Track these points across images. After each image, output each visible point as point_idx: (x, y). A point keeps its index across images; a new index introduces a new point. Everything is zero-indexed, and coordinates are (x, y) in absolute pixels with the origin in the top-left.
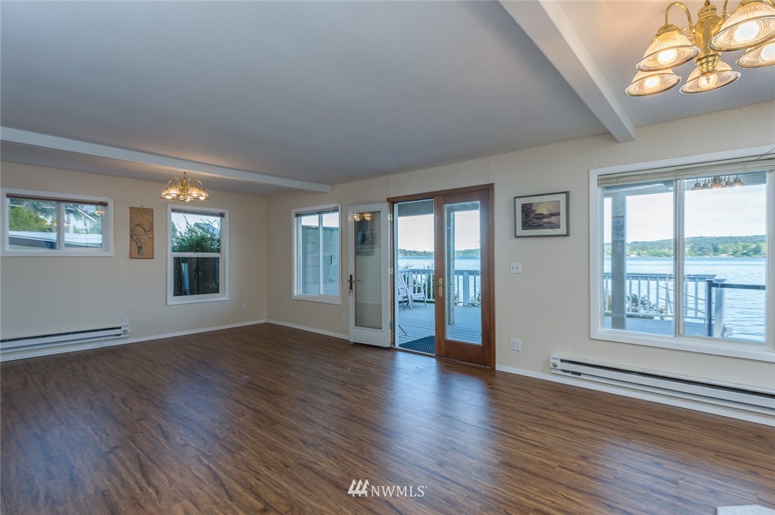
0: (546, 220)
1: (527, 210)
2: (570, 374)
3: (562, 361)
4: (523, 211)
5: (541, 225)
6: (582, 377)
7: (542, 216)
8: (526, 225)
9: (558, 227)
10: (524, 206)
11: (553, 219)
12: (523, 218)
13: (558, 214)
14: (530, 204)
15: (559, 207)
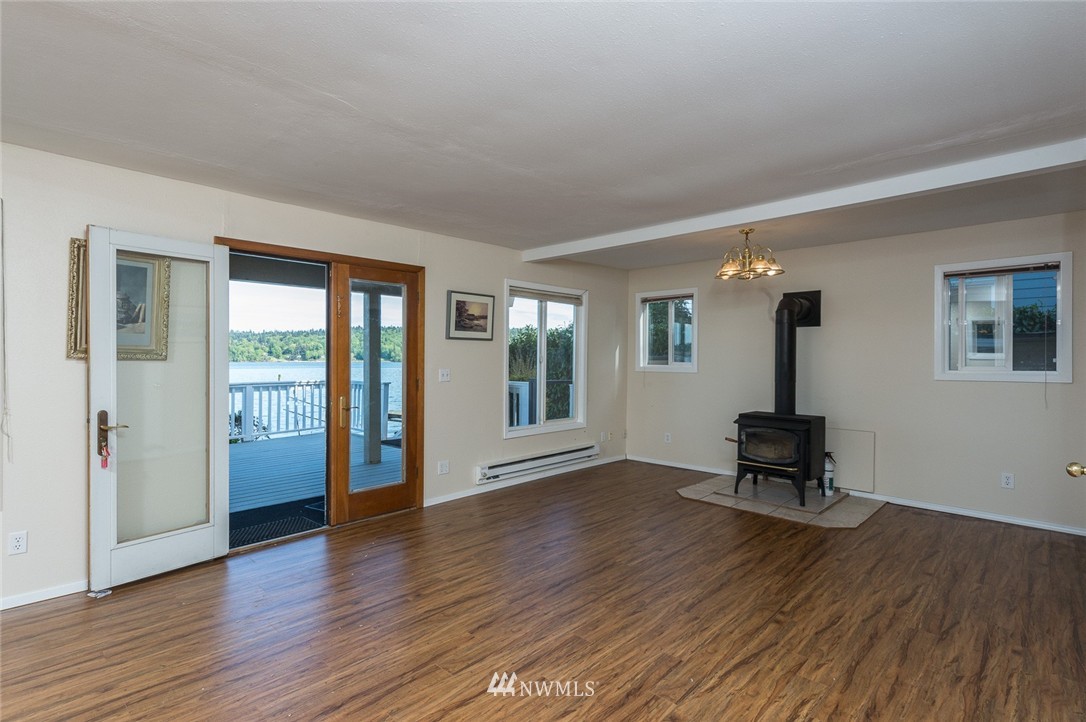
0: (476, 322)
1: (461, 307)
2: (492, 480)
3: (490, 468)
4: (457, 309)
5: (472, 327)
6: (501, 478)
7: (473, 317)
8: (460, 326)
9: (485, 330)
10: (458, 303)
11: (481, 322)
12: (457, 317)
13: (485, 317)
14: (464, 302)
15: (487, 309)
